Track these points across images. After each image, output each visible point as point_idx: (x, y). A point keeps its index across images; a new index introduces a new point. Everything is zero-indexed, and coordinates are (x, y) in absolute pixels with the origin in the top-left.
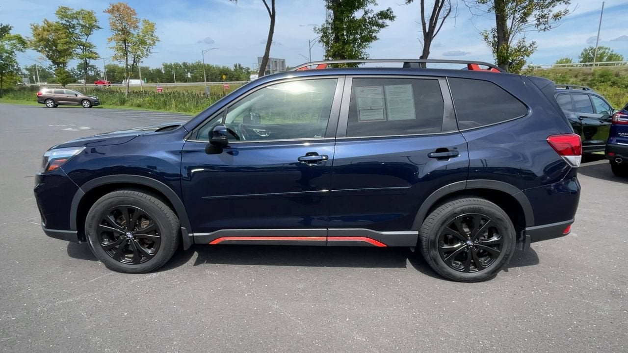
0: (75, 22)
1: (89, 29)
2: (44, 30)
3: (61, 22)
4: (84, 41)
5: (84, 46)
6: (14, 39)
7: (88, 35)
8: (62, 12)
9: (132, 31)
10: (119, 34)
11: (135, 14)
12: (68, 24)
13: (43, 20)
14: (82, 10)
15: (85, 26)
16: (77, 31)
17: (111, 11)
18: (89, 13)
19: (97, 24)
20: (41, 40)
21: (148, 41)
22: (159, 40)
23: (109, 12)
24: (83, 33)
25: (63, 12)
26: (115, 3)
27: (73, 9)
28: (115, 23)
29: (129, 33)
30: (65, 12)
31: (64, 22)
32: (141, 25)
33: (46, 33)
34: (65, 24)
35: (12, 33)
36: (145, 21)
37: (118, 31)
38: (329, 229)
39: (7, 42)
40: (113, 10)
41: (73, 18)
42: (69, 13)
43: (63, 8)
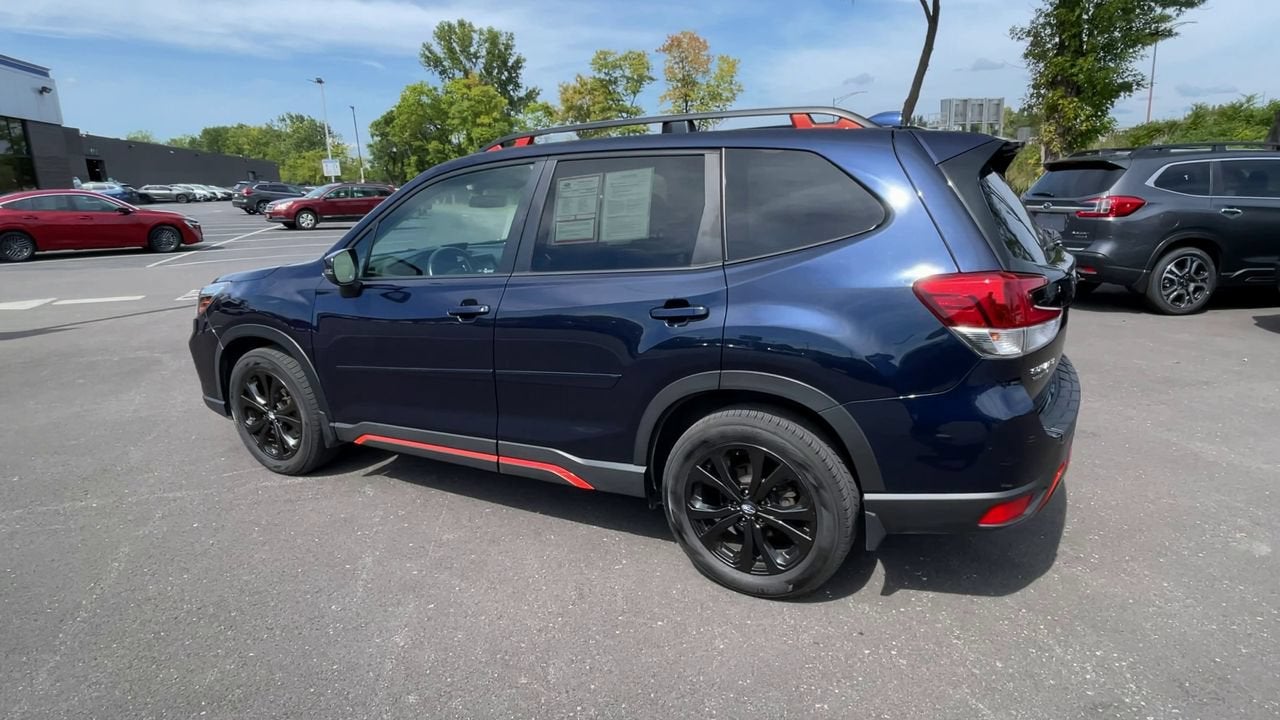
0: (618, 73)
1: (638, 82)
2: (575, 92)
3: (597, 76)
4: (628, 104)
5: (627, 112)
6: (539, 111)
7: (634, 93)
8: (600, 59)
9: (699, 78)
10: (677, 87)
11: (706, 48)
12: (607, 78)
13: (576, 76)
14: (630, 52)
15: (633, 78)
16: (620, 89)
17: (668, 49)
18: (639, 55)
19: (651, 74)
20: (570, 109)
21: (726, 94)
22: (742, 91)
23: (664, 51)
24: (629, 91)
25: (602, 61)
26: (677, 33)
27: (616, 53)
28: (672, 68)
29: (694, 83)
30: (605, 59)
31: (602, 76)
32: (714, 68)
33: (577, 96)
34: (604, 80)
35: (540, 100)
36: (722, 58)
37: (678, 81)
38: (500, 442)
39: (530, 116)
40: (671, 45)
41: (615, 67)
42: (610, 59)
43: (602, 53)
